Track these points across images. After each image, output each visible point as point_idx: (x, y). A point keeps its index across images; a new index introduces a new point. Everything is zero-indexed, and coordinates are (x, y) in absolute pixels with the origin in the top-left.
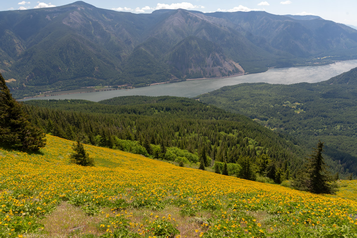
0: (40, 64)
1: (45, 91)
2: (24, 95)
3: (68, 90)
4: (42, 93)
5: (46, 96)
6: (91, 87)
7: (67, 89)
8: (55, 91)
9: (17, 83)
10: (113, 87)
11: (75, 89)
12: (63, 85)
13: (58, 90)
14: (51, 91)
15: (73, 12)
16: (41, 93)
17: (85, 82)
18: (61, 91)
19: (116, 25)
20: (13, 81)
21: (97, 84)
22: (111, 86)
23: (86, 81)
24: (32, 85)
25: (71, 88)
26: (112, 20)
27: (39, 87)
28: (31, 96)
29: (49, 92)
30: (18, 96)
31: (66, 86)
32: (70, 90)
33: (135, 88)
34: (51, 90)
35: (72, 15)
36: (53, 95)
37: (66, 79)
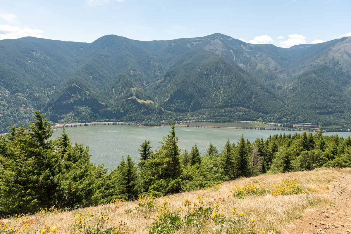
0: (183, 85)
1: (187, 120)
2: (162, 122)
3: (215, 122)
4: (183, 122)
5: (189, 126)
6: (247, 122)
7: (213, 121)
8: (198, 122)
9: (155, 106)
10: (284, 126)
11: (225, 122)
12: (208, 115)
13: (203, 121)
14: (194, 121)
15: (214, 40)
16: (181, 122)
17: (237, 113)
18: (206, 122)
19: (257, 55)
20: (150, 103)
21: (255, 118)
22: (279, 125)
23: (240, 111)
24: (172, 111)
25: (219, 119)
26: (252, 50)
27: (179, 114)
28: (170, 124)
29: (191, 121)
30: (155, 122)
31: (213, 117)
32: (217, 122)
33: (327, 131)
34: (194, 119)
35: (214, 42)
36: (199, 127)
37: (213, 108)
